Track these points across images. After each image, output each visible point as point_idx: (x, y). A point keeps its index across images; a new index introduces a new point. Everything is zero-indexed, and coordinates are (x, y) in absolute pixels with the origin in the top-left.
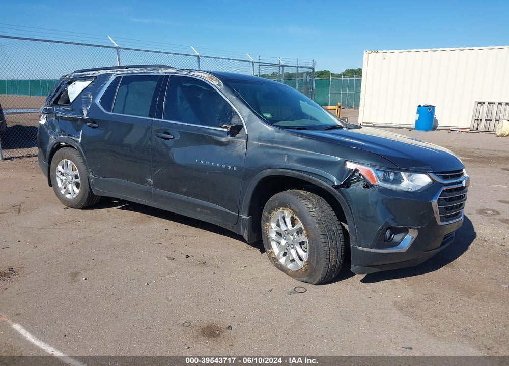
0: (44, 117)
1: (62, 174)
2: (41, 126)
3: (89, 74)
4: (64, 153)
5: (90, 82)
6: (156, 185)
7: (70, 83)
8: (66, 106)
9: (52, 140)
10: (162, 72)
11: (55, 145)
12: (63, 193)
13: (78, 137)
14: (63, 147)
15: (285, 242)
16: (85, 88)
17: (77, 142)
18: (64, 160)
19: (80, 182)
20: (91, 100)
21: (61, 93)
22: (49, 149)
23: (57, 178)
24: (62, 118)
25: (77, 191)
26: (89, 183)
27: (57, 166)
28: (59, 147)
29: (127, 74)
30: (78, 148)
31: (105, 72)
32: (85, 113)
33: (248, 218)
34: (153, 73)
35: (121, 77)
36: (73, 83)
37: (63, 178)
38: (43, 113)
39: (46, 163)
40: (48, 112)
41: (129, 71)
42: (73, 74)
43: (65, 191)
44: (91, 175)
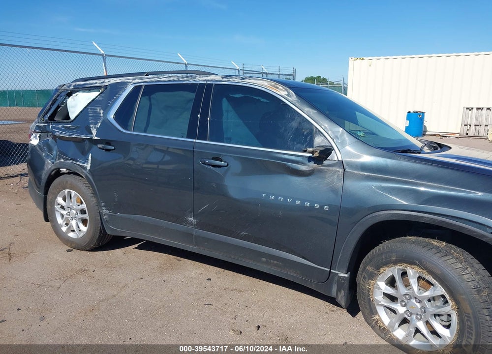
0: (36, 136)
1: (63, 207)
2: (33, 147)
3: (96, 83)
4: (67, 182)
5: (98, 93)
6: (200, 225)
7: (69, 95)
8: (67, 123)
9: (49, 165)
10: (200, 79)
11: (52, 171)
12: (64, 231)
13: (86, 161)
14: (64, 173)
15: (404, 309)
16: (92, 101)
17: (85, 168)
18: (66, 191)
19: (88, 218)
20: (102, 115)
21: (58, 107)
22: (44, 176)
23: (56, 213)
24: (61, 138)
25: (84, 229)
26: (101, 220)
27: (56, 197)
28: (58, 173)
29: (150, 82)
30: (86, 176)
31: (118, 80)
32: (94, 132)
33: (346, 275)
34: (189, 80)
35: (141, 86)
36: (74, 95)
37: (64, 212)
38: (35, 132)
39: (41, 194)
40: (42, 130)
41: (152, 79)
42: (74, 84)
43: (68, 229)
44: (104, 211)
